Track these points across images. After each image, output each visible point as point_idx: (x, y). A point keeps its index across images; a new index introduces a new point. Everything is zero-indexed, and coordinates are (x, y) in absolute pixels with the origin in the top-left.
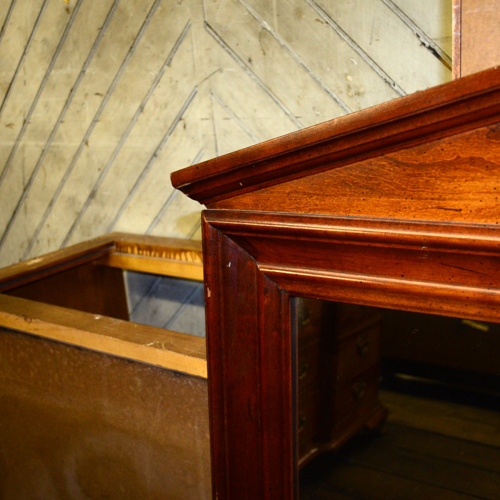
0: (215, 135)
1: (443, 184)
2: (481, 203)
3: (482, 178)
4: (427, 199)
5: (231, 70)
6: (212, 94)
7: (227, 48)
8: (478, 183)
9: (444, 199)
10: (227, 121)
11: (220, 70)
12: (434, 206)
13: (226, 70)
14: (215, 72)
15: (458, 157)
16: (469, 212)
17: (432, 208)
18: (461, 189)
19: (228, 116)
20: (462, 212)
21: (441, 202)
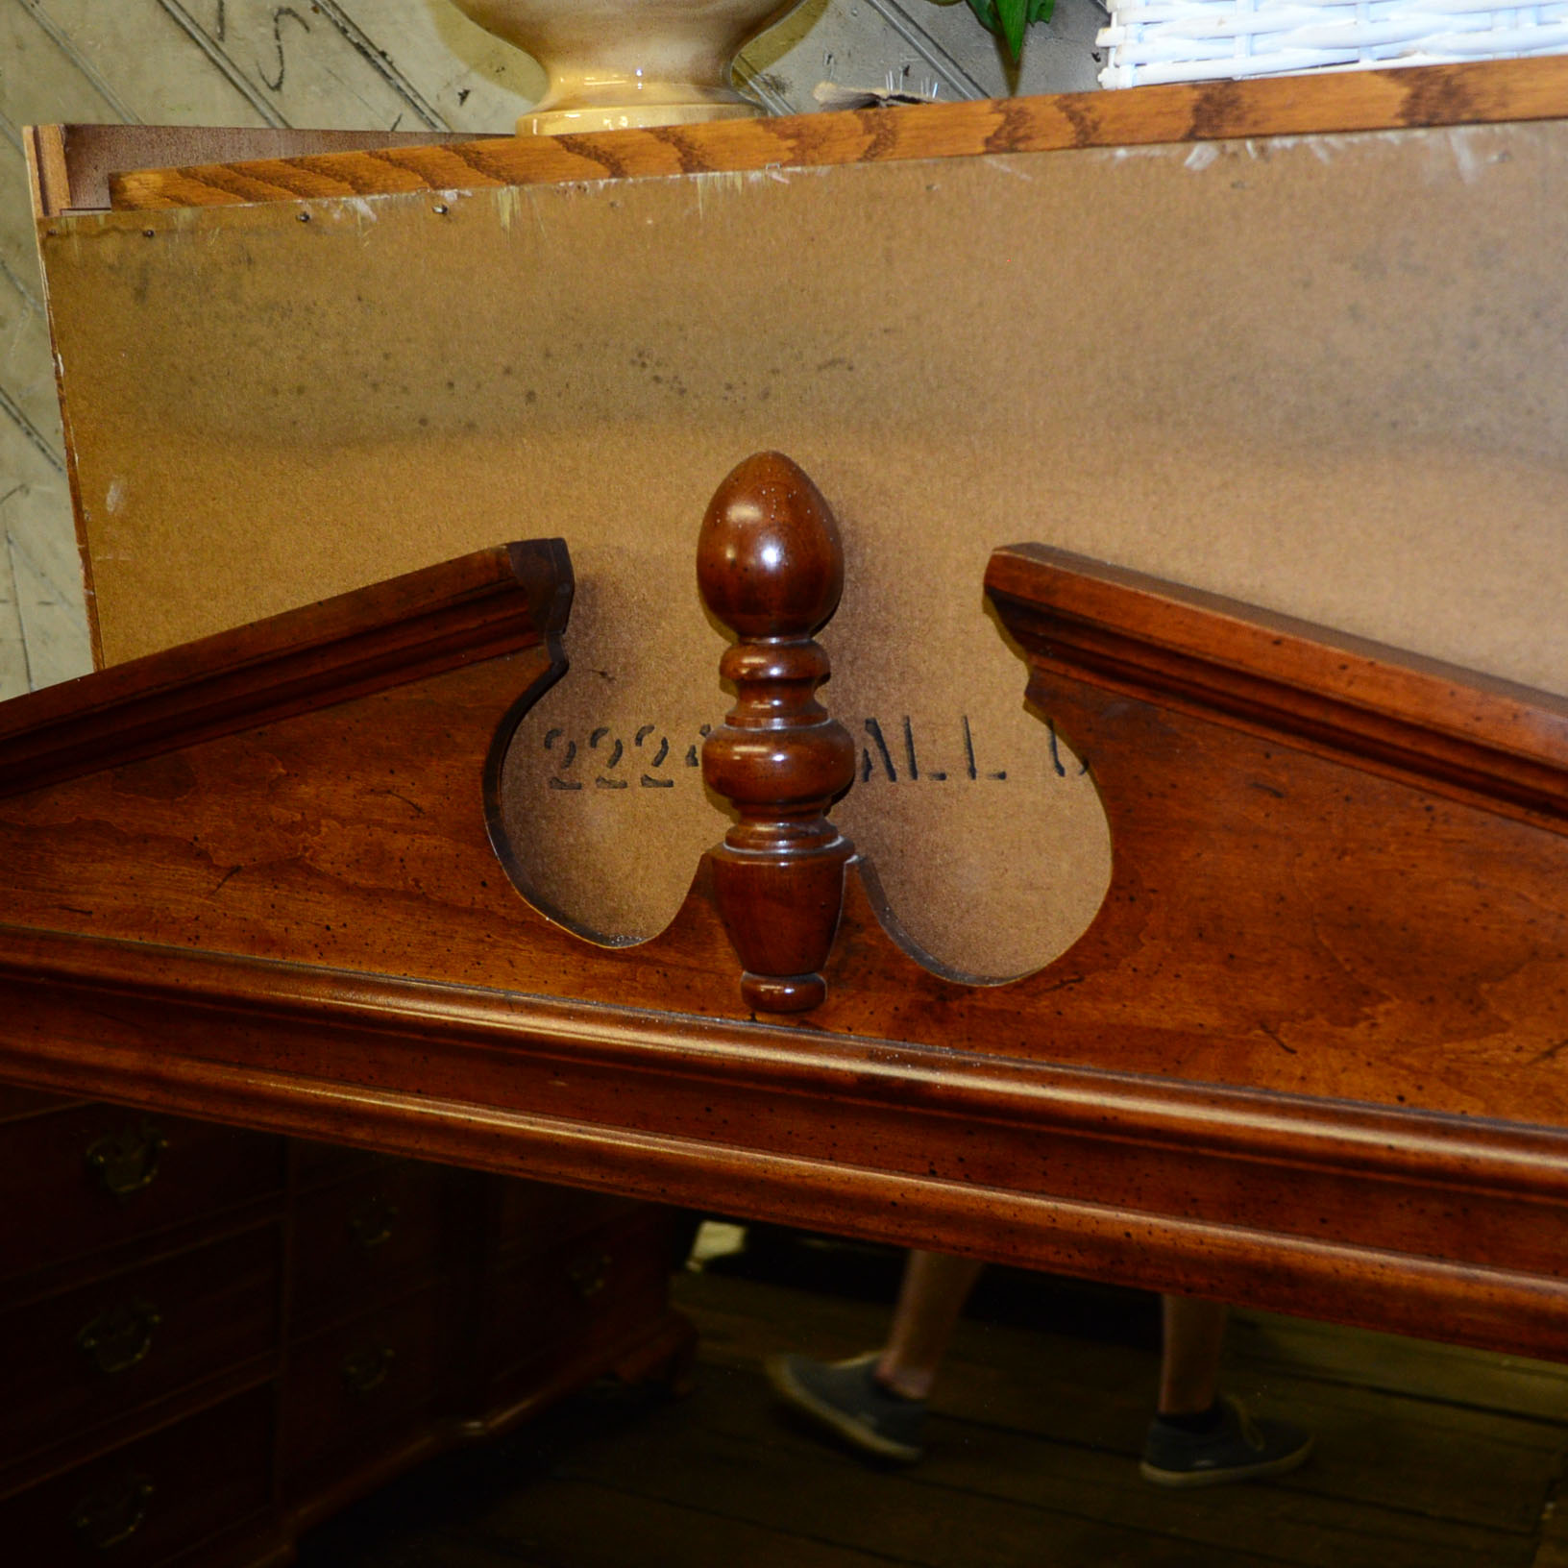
0: (23, 641)
1: (63, 866)
2: (116, 902)
3: (113, 857)
4: (43, 890)
5: (46, 489)
6: (10, 542)
7: (36, 438)
8: (109, 867)
9: (67, 893)
10: (46, 609)
11: (24, 489)
12: (55, 903)
13: (35, 487)
14: (14, 491)
15: (79, 818)
16: (102, 917)
17: (54, 907)
18: (88, 875)
19: (48, 599)
20: (94, 916)
21: (65, 897)
